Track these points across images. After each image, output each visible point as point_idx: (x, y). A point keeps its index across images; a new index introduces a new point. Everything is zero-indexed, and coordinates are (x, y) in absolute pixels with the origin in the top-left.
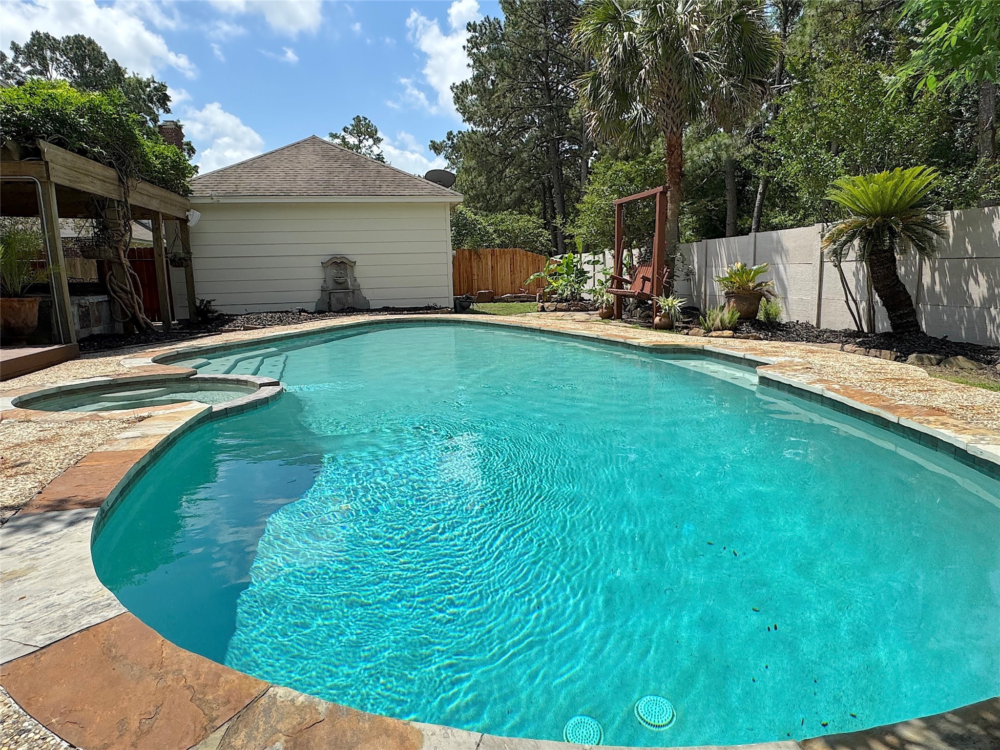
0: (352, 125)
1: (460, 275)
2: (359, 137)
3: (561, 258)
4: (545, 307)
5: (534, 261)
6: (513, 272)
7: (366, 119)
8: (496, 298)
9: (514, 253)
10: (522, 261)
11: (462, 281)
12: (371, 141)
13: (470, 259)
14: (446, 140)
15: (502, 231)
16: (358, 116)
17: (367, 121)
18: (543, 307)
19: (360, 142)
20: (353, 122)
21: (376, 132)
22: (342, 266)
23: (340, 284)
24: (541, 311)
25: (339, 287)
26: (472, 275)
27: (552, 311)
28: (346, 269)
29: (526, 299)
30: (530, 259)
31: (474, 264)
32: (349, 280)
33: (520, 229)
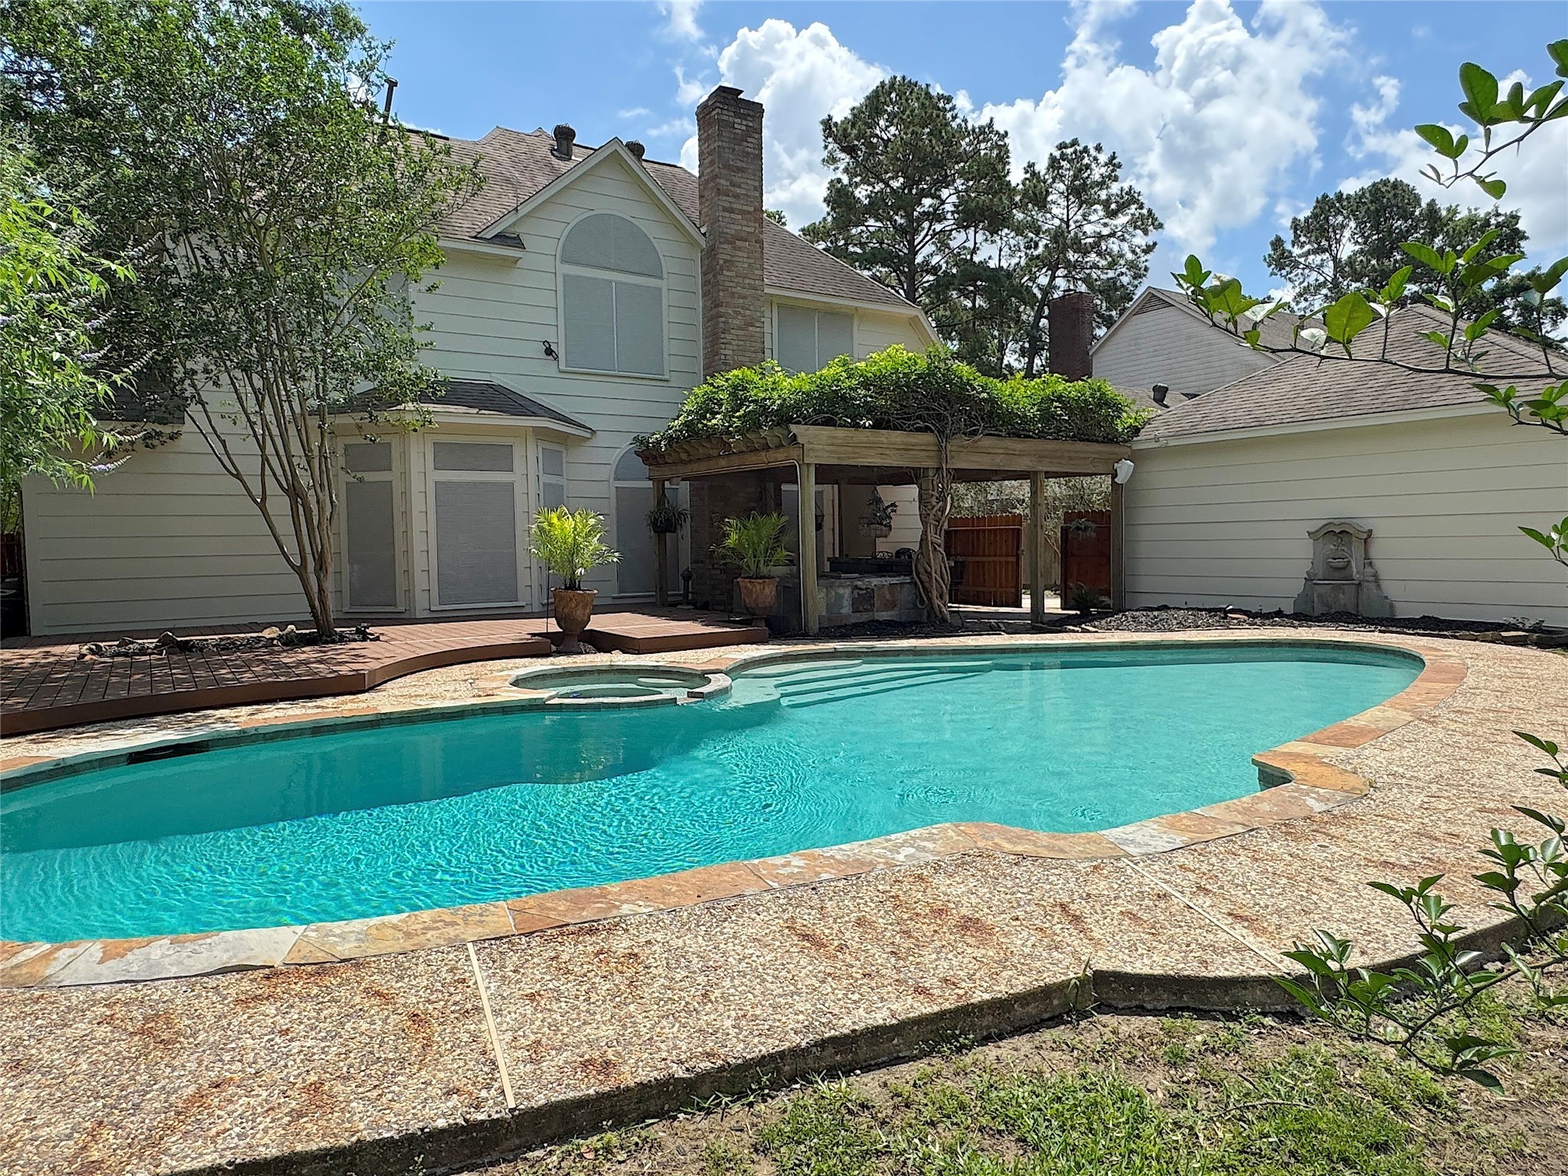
22: (1346, 538)
23: (1339, 571)
25: (1337, 575)
28: (1350, 543)
32: (1353, 564)
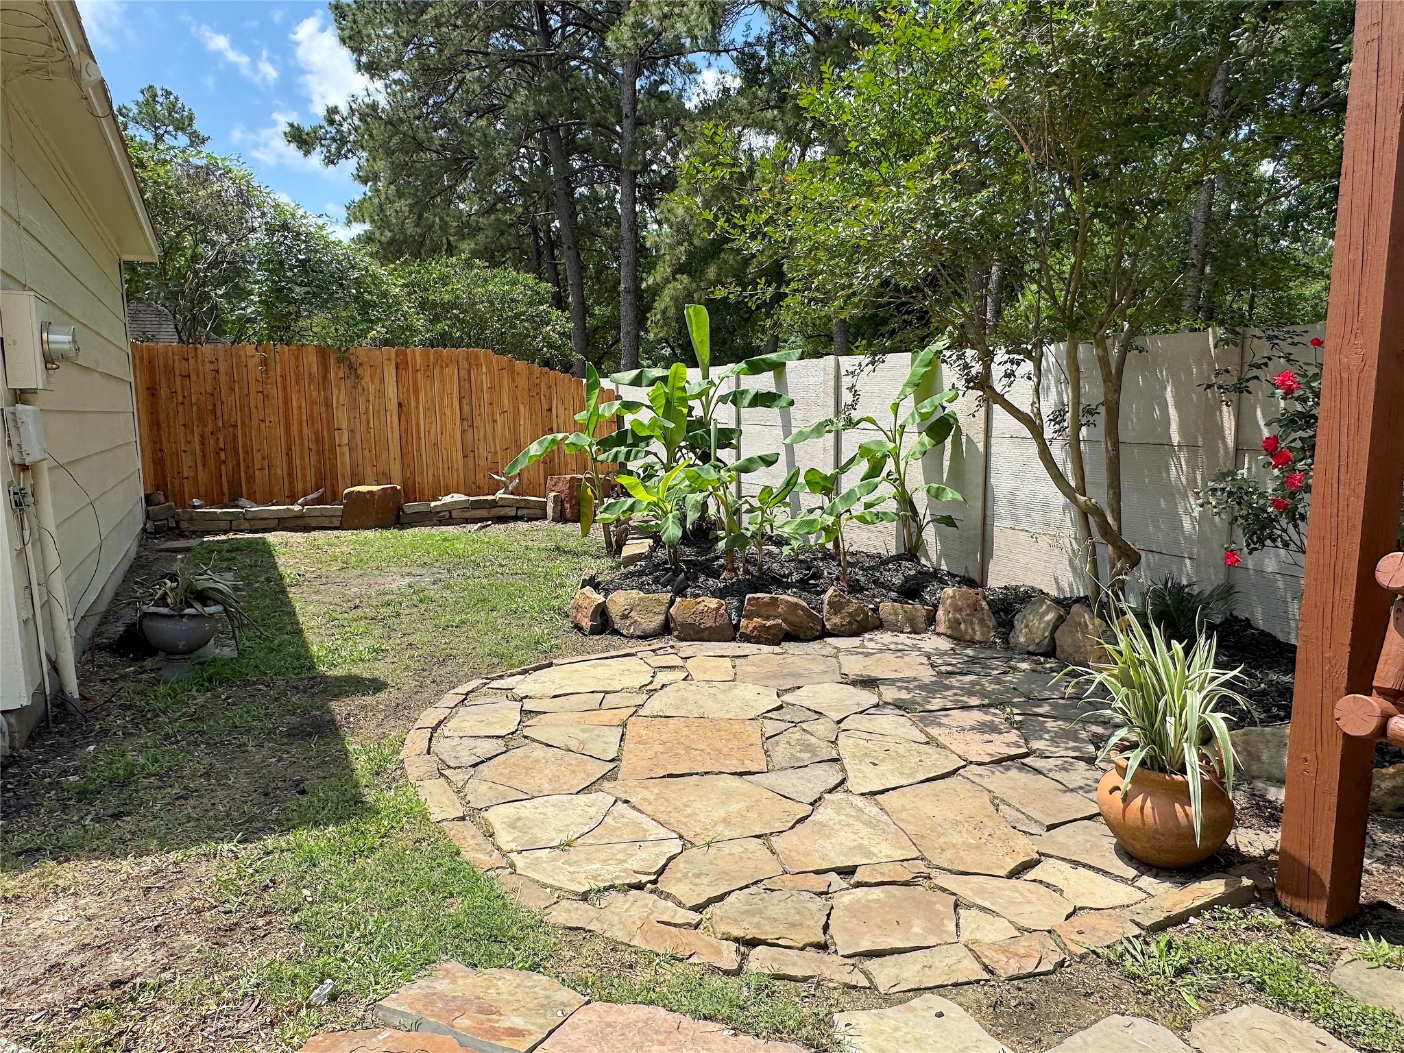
0: (137, 103)
1: (288, 428)
2: (156, 128)
3: (636, 382)
4: (615, 611)
5: (533, 386)
6: (467, 421)
7: (168, 93)
8: (411, 507)
9: (473, 363)
10: (495, 388)
11: (296, 449)
12: (183, 140)
13: (325, 378)
14: (325, 124)
15: (443, 305)
16: (151, 87)
17: (172, 98)
18: (602, 613)
19: (159, 138)
20: (141, 98)
21: (191, 119)
24: (594, 631)
26: (333, 429)
27: (644, 637)
29: (511, 512)
30: (522, 382)
31: (339, 396)
33: (492, 304)
